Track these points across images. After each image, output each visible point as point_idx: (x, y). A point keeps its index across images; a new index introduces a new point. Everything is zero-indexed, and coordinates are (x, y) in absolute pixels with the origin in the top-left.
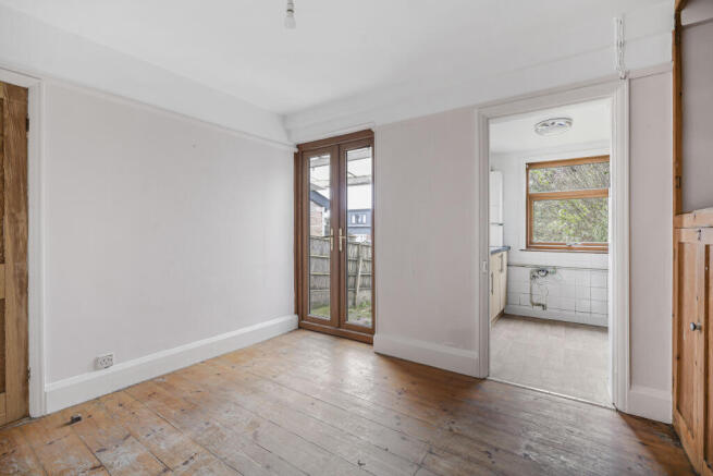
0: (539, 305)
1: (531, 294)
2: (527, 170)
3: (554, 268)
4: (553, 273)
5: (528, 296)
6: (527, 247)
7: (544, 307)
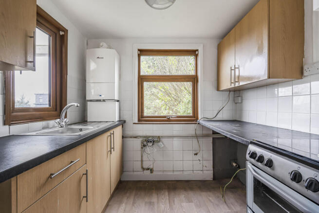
0: (148, 169)
1: (142, 161)
2: (139, 56)
3: (159, 137)
4: (158, 142)
5: (140, 162)
6: (139, 120)
7: (152, 171)
